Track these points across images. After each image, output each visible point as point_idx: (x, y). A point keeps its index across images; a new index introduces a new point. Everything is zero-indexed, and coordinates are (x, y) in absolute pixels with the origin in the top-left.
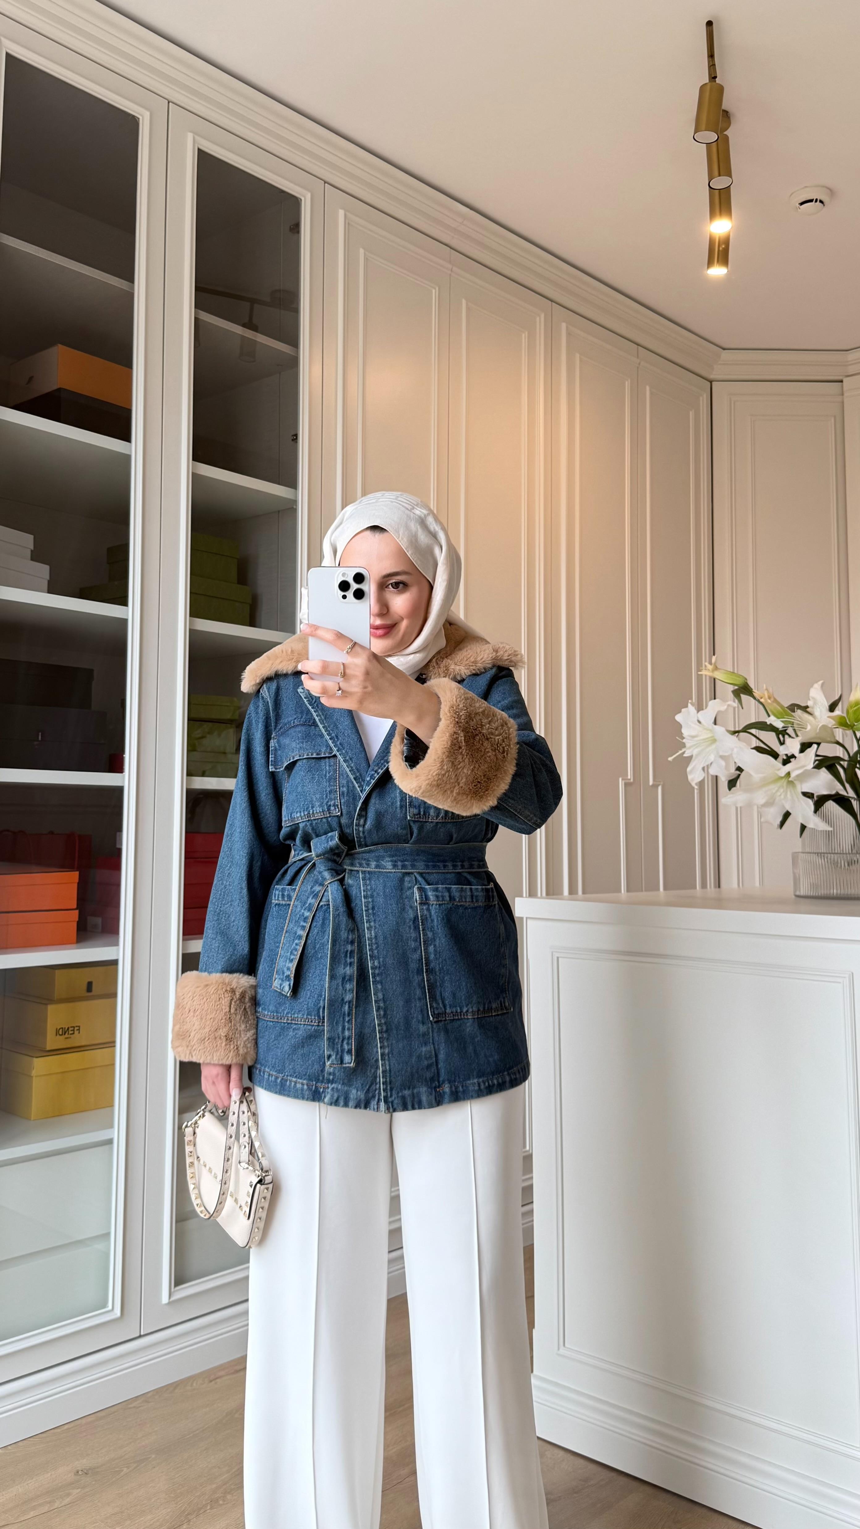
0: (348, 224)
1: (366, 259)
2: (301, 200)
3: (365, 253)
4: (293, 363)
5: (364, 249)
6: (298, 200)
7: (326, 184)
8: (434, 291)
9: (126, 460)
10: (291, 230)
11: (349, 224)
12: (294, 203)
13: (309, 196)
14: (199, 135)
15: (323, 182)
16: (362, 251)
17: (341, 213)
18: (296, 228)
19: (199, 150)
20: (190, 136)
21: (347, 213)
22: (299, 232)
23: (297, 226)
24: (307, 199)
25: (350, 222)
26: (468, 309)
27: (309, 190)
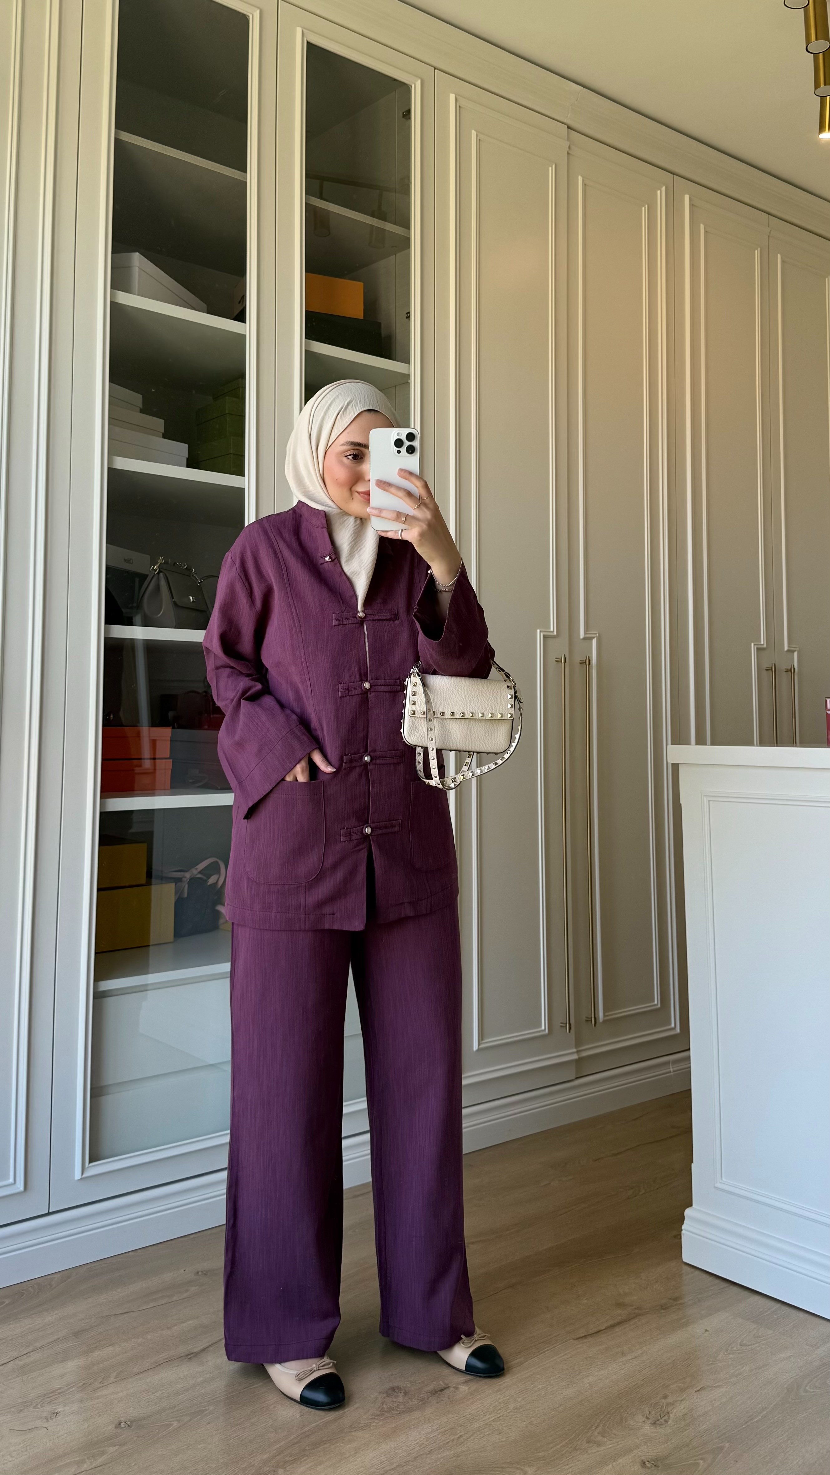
0: (459, 109)
1: (479, 141)
2: (411, 86)
3: (477, 135)
4: (406, 243)
5: (476, 132)
6: (408, 86)
7: (436, 70)
8: (550, 169)
9: (241, 338)
10: (404, 116)
11: (460, 107)
12: (403, 89)
13: (419, 83)
14: (305, 29)
15: (434, 69)
16: (474, 133)
17: (452, 97)
18: (407, 114)
19: (308, 42)
20: (299, 31)
21: (458, 98)
22: (410, 118)
23: (409, 112)
24: (417, 86)
25: (461, 105)
26: (585, 185)
27: (418, 76)
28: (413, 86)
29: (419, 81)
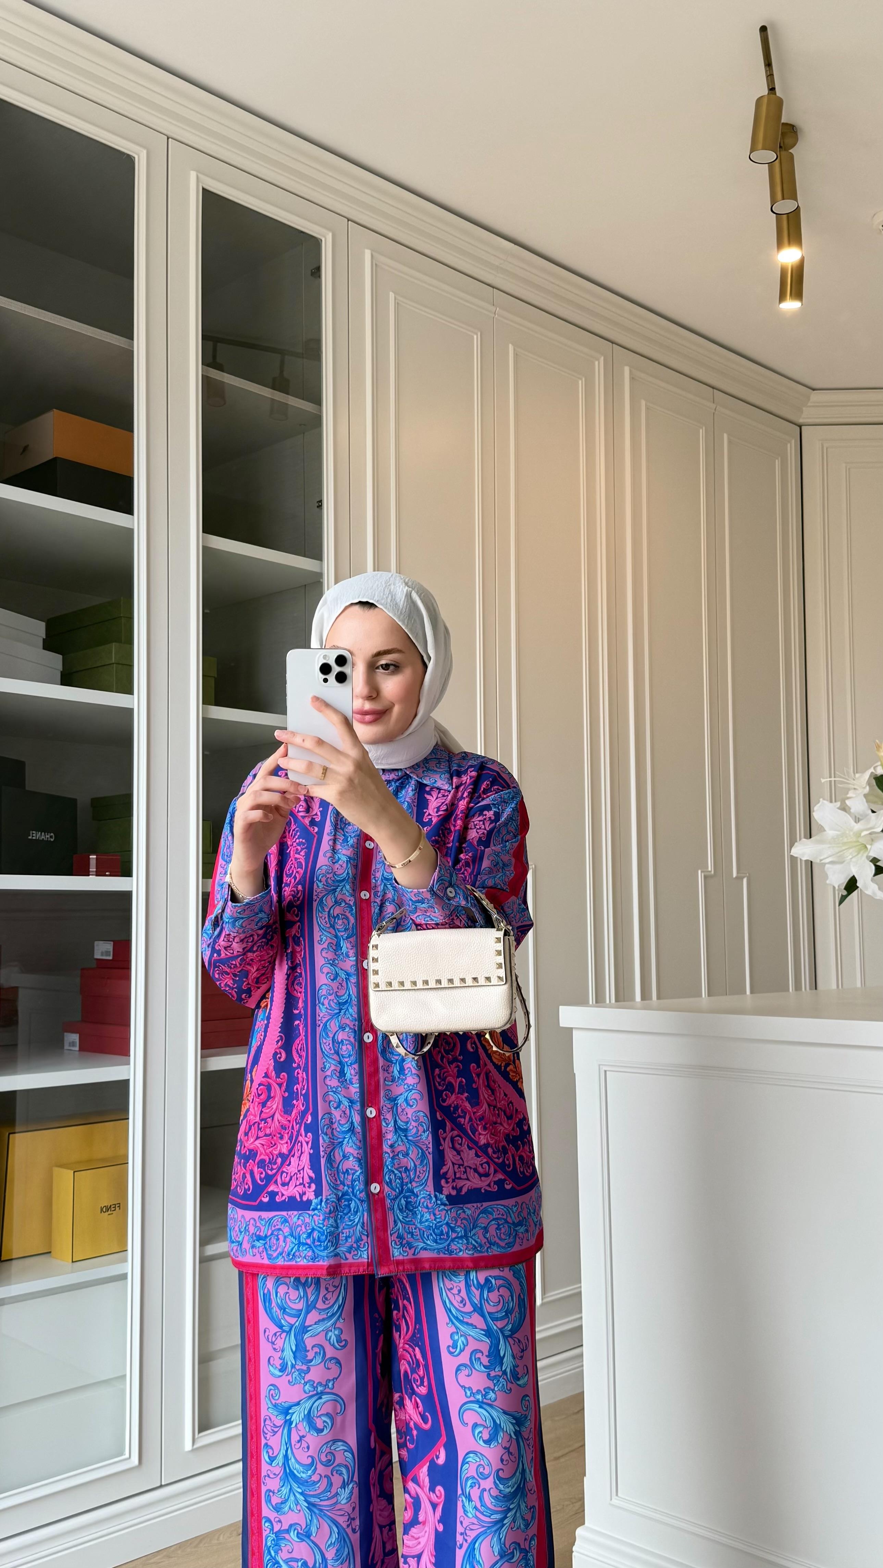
1: (397, 305)
2: (321, 240)
3: (395, 297)
5: (395, 294)
6: (317, 240)
7: (350, 222)
8: (475, 337)
9: (129, 534)
10: (313, 274)
11: (376, 265)
12: (313, 243)
13: (329, 236)
14: (203, 173)
15: (347, 220)
16: (392, 295)
17: (368, 253)
18: (316, 272)
19: (203, 189)
20: (193, 175)
21: (374, 253)
22: (320, 276)
23: (319, 269)
24: (327, 240)
25: (377, 263)
26: (516, 355)
27: (329, 229)
28: (324, 240)
29: (330, 234)
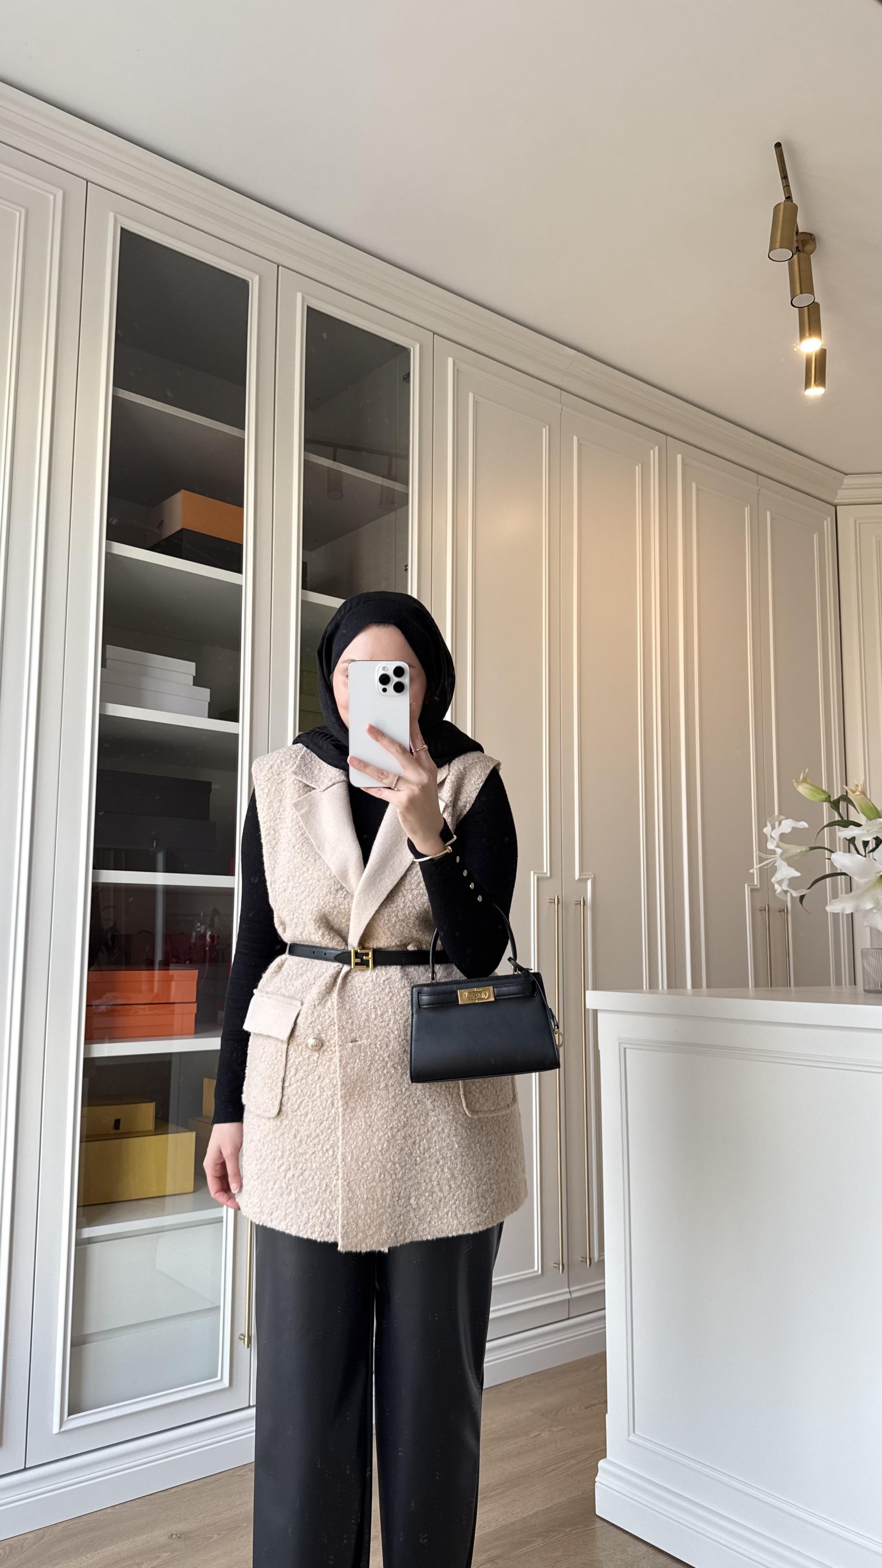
0: (457, 372)
1: (476, 403)
2: (410, 350)
3: (474, 397)
4: (404, 499)
5: (473, 393)
6: (407, 351)
7: (435, 335)
8: (544, 429)
9: (237, 589)
10: (404, 379)
11: (458, 370)
12: (403, 353)
13: (417, 346)
14: (307, 294)
15: (432, 334)
16: (471, 395)
17: (450, 361)
18: (407, 378)
19: (308, 307)
20: (299, 296)
21: (456, 361)
22: (409, 382)
23: (409, 374)
24: (416, 350)
25: (459, 369)
26: (580, 445)
27: (417, 341)
28: (412, 349)
29: (418, 344)
